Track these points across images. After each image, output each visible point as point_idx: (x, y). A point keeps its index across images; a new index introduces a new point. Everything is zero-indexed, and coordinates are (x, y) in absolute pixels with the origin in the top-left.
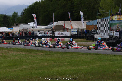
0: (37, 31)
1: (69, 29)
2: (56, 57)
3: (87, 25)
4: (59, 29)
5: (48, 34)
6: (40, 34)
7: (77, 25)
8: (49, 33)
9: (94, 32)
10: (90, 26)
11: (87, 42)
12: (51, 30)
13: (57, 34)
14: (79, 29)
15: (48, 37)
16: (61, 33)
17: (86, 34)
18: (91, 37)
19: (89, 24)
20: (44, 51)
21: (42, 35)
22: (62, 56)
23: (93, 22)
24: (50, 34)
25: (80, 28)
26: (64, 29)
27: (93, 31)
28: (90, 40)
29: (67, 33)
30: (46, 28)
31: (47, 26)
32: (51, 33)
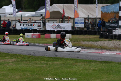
0: (16, 20)
1: (70, 18)
2: (37, 66)
3: (102, 12)
4: (54, 18)
5: (36, 27)
6: (22, 26)
7: (86, 11)
8: (36, 25)
9: (113, 25)
10: (107, 13)
11: (101, 41)
12: (40, 20)
13: (50, 26)
14: (88, 19)
15: (35, 31)
16: (57, 25)
17: (99, 28)
18: (107, 32)
19: (106, 10)
20: (19, 55)
21: (25, 27)
22: (47, 64)
23: (113, 8)
24: (39, 26)
25: (90, 16)
26: (62, 18)
27: (112, 23)
28: (106, 37)
29: (67, 26)
30: (33, 16)
31: (34, 13)
32: (40, 24)
